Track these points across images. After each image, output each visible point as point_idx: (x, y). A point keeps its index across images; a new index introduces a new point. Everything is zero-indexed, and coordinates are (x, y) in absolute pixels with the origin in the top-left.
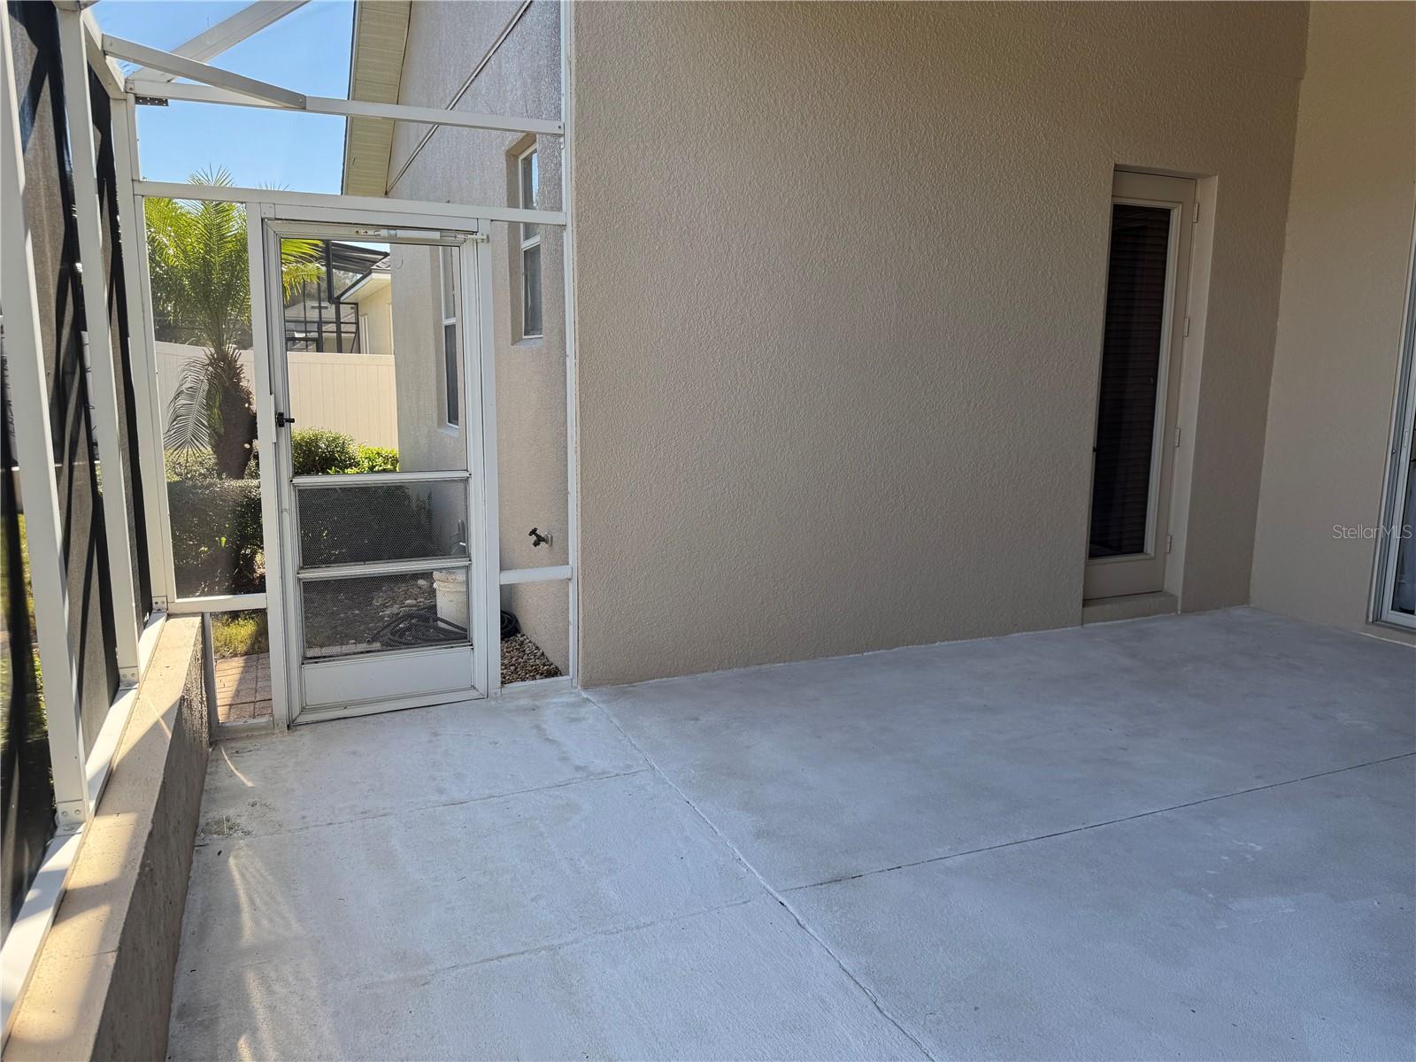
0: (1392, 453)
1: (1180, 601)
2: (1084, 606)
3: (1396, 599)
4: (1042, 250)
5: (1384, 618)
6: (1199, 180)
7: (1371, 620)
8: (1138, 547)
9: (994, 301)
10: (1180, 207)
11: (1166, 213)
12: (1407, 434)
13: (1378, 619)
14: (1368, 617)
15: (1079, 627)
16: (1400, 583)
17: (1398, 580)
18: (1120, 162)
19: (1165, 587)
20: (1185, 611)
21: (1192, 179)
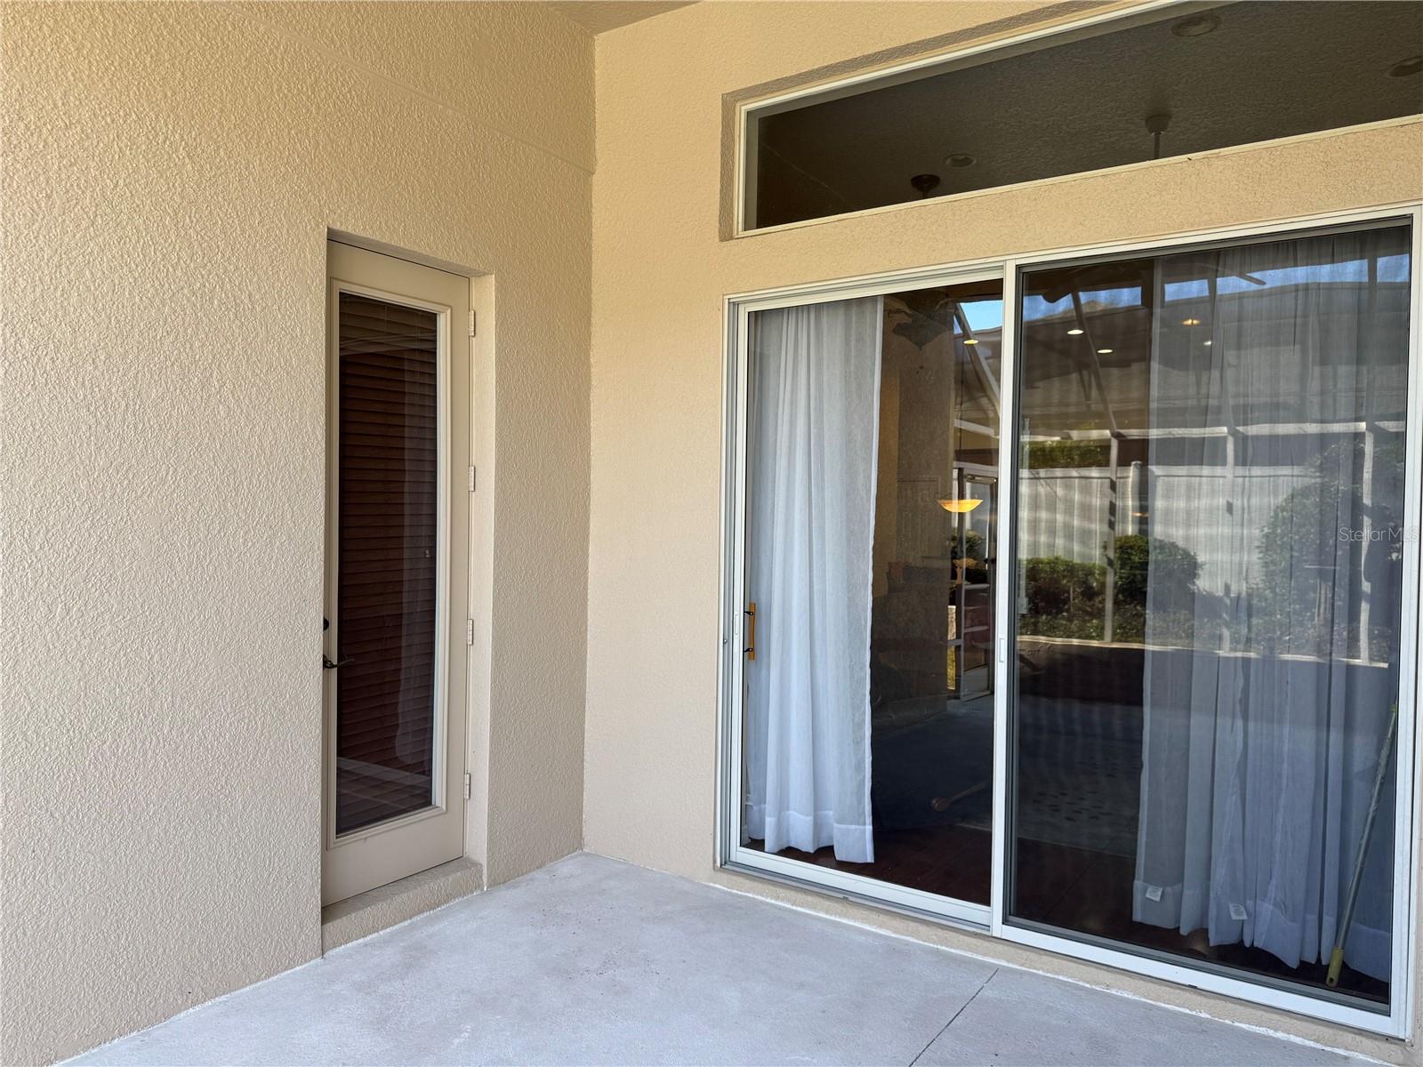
0: (724, 643)
1: (485, 871)
2: (324, 921)
3: (745, 827)
4: (197, 344)
5: (733, 859)
6: (473, 279)
7: (718, 864)
8: (423, 798)
9: (98, 423)
10: (449, 311)
11: (432, 318)
12: (737, 617)
13: (726, 861)
14: (715, 862)
15: (319, 960)
16: (746, 805)
17: (744, 803)
18: (337, 227)
19: (466, 850)
20: (494, 884)
21: (463, 276)
